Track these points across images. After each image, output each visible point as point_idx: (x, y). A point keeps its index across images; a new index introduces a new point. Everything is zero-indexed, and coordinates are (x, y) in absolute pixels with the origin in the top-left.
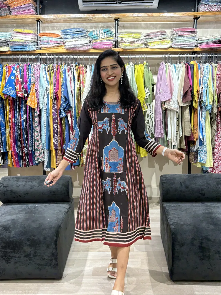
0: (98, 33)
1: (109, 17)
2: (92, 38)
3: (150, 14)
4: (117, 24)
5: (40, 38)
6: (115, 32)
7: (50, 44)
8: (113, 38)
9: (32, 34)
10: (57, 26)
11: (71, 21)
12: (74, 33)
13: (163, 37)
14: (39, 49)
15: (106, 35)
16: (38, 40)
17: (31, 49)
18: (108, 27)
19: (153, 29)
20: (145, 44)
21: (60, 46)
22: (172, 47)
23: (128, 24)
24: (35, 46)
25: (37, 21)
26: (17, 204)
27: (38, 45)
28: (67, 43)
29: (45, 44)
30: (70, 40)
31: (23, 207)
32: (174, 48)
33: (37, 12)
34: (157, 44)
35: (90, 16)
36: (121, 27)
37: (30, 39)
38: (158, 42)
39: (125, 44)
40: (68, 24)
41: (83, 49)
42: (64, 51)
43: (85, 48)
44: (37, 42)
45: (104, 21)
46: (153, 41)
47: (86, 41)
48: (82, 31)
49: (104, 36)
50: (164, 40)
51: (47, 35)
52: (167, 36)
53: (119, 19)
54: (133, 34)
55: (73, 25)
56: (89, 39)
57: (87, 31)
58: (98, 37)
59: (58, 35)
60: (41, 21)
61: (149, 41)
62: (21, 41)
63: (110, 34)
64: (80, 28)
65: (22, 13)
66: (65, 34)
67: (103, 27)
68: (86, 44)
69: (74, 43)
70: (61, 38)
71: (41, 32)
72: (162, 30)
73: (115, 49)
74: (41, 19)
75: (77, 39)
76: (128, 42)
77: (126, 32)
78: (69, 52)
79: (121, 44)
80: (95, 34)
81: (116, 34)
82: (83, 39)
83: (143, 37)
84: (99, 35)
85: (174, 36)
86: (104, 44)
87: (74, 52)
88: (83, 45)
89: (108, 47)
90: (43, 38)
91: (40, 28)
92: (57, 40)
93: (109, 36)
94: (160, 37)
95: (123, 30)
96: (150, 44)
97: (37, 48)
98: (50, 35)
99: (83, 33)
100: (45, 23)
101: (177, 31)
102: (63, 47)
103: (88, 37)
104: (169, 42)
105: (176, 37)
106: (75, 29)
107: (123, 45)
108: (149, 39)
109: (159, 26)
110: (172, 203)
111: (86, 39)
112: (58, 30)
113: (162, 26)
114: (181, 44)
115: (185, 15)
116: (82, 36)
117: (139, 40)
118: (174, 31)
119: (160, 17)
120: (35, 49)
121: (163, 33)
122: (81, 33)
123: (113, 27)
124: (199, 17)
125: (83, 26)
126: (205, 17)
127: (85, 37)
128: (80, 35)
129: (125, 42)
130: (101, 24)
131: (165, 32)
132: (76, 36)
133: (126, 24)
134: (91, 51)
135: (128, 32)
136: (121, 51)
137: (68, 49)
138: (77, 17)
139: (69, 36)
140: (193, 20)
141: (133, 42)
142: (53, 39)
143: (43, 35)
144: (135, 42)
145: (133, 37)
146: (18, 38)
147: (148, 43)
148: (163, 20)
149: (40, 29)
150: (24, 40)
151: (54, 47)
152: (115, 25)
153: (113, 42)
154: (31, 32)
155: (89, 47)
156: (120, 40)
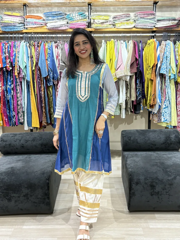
0: (74, 15)
1: (83, 2)
2: (69, 19)
4: (90, 8)
5: (26, 19)
6: (89, 15)
7: (35, 24)
8: (87, 20)
9: (19, 16)
10: (41, 10)
11: (52, 6)
12: (54, 15)
13: (128, 19)
14: (26, 29)
15: (80, 18)
16: (24, 22)
17: (19, 30)
18: (82, 10)
19: (120, 12)
20: (113, 25)
21: (43, 27)
22: (135, 27)
23: (100, 9)
24: (22, 27)
25: (24, 5)
26: (15, 155)
27: (24, 26)
28: (48, 24)
29: (31, 24)
30: (51, 21)
31: (20, 157)
32: (137, 28)
34: (122, 25)
35: (68, 1)
36: (93, 10)
37: (17, 21)
38: (123, 23)
39: (96, 25)
40: (50, 8)
41: (62, 29)
42: (46, 31)
43: (63, 28)
44: (24, 23)
45: (79, 6)
46: (119, 22)
47: (64, 22)
48: (61, 14)
49: (79, 18)
50: (129, 21)
51: (31, 17)
52: (131, 18)
53: (91, 4)
54: (103, 17)
55: (54, 9)
56: (66, 21)
57: (65, 14)
58: (74, 19)
59: (41, 17)
60: (27, 5)
61: (116, 23)
62: (10, 22)
63: (84, 17)
64: (59, 12)
66: (46, 17)
67: (79, 11)
68: (64, 25)
69: (54, 24)
70: (44, 20)
71: (27, 14)
72: (127, 13)
73: (88, 28)
74: (27, 4)
75: (57, 20)
76: (99, 23)
77: (97, 15)
78: (50, 31)
79: (93, 24)
80: (72, 16)
81: (90, 16)
82: (62, 20)
83: (111, 19)
84: (74, 17)
85: (137, 18)
86: (79, 25)
87: (55, 31)
88: (62, 26)
89: (82, 27)
90: (29, 20)
91: (26, 11)
92: (40, 21)
93: (83, 18)
94: (125, 19)
95: (95, 13)
96: (117, 25)
97: (24, 28)
98: (35, 17)
99: (61, 15)
100: (30, 7)
101: (139, 14)
102: (45, 27)
103: (66, 19)
104: (132, 23)
105: (138, 18)
106: (55, 12)
107: (95, 26)
108: (116, 20)
109: (125, 10)
110: (130, 152)
111: (64, 20)
112: (42, 13)
113: (128, 10)
114: (143, 24)
115: (146, 0)
116: (61, 18)
117: (108, 21)
118: (137, 13)
119: (126, 2)
120: (22, 29)
121: (128, 16)
122: (60, 16)
123: (87, 10)
124: (158, 2)
125: (62, 9)
126: (162, 2)
127: (63, 19)
128: (59, 18)
129: (96, 22)
130: (77, 8)
131: (129, 15)
132: (56, 18)
133: (98, 8)
134: (68, 31)
135: (99, 15)
136: (93, 30)
137: (49, 29)
138: (56, 2)
139: (50, 18)
140: (153, 4)
141: (102, 23)
142: (37, 21)
143: (29, 17)
144: (105, 23)
145: (103, 19)
146: (7, 19)
147: (116, 24)
148: (128, 4)
150: (12, 21)
151: (37, 27)
152: (89, 8)
153: (87, 23)
154: (18, 14)
155: (66, 27)
156: (92, 21)
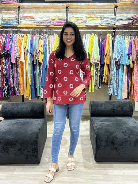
1: (62, 6)
3: (87, 4)
4: (68, 10)
6: (66, 15)
11: (39, 8)
14: (19, 25)
17: (14, 25)
24: (17, 23)
25: (18, 7)
32: (102, 25)
33: (18, 2)
35: (51, 4)
36: (70, 12)
41: (46, 25)
42: (35, 26)
43: (48, 24)
53: (68, 7)
65: (9, 2)
74: (20, 6)
78: (38, 27)
86: (59, 22)
89: (62, 24)
100: (23, 9)
110: (96, 117)
114: (106, 23)
115: (109, 5)
119: (94, 6)
120: (17, 25)
124: (118, 6)
126: (121, 7)
134: (51, 27)
137: (37, 25)
138: (42, 5)
140: (114, 8)
149: (20, 13)
152: (66, 10)
155: (50, 24)
